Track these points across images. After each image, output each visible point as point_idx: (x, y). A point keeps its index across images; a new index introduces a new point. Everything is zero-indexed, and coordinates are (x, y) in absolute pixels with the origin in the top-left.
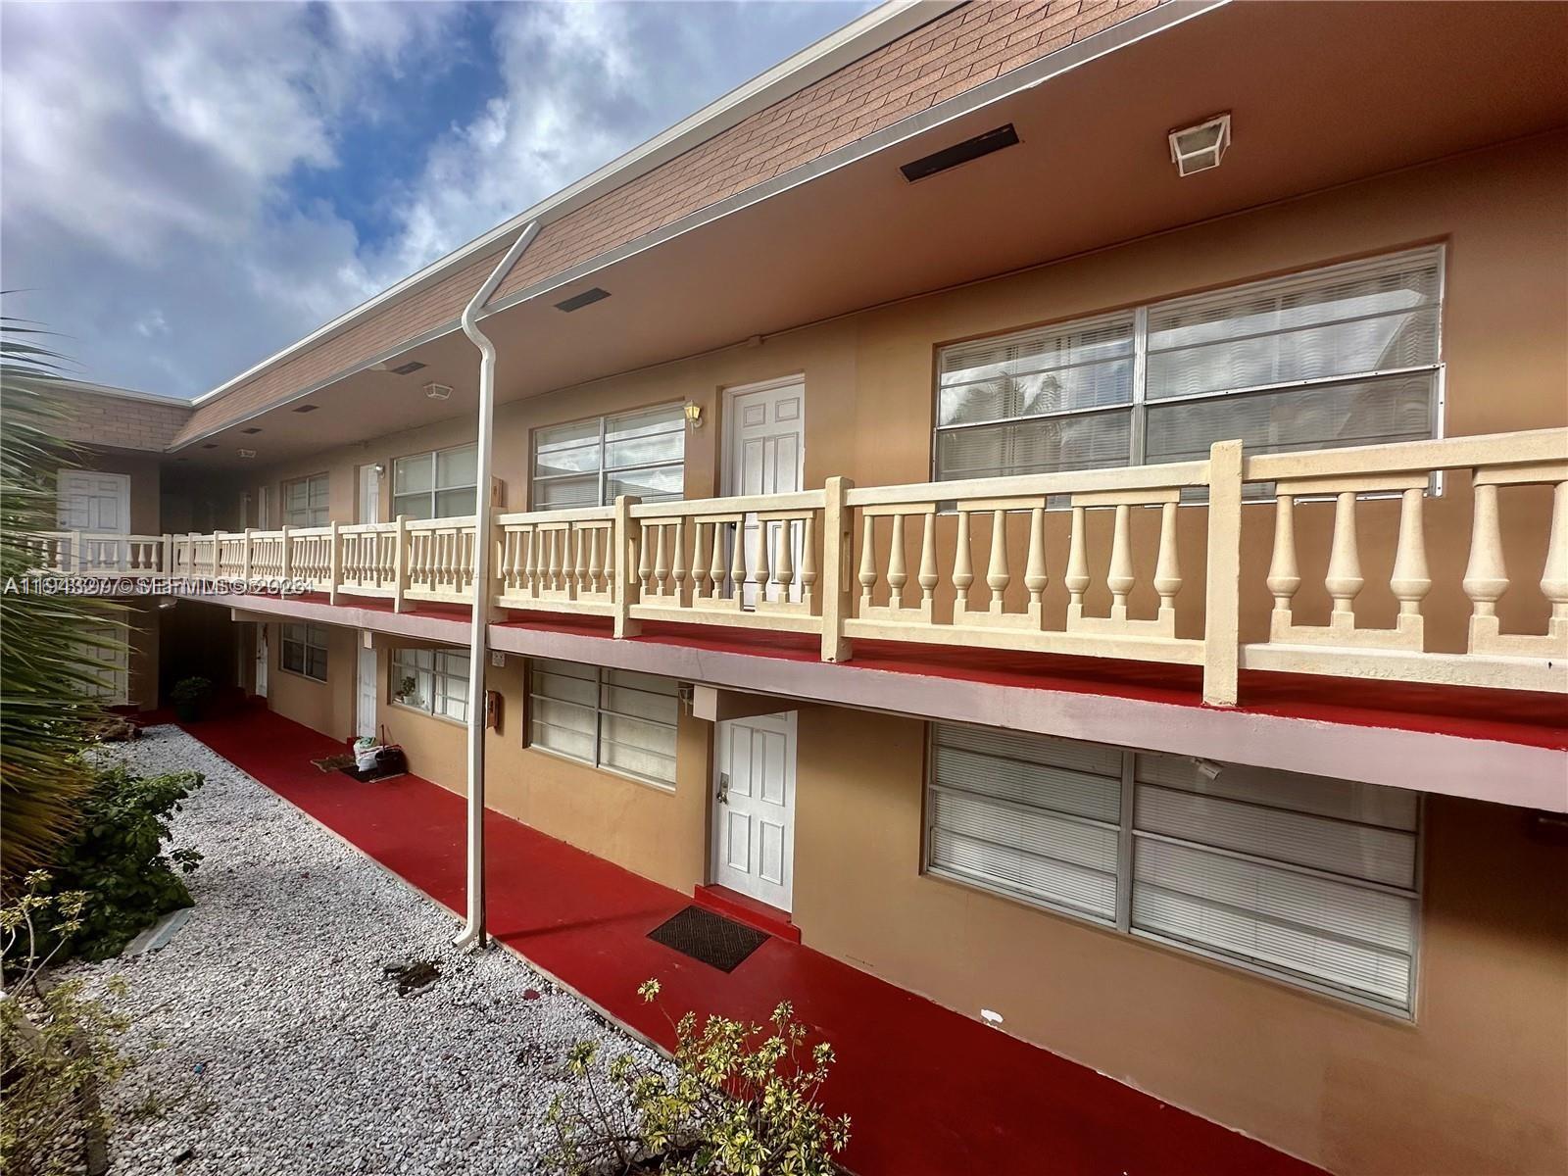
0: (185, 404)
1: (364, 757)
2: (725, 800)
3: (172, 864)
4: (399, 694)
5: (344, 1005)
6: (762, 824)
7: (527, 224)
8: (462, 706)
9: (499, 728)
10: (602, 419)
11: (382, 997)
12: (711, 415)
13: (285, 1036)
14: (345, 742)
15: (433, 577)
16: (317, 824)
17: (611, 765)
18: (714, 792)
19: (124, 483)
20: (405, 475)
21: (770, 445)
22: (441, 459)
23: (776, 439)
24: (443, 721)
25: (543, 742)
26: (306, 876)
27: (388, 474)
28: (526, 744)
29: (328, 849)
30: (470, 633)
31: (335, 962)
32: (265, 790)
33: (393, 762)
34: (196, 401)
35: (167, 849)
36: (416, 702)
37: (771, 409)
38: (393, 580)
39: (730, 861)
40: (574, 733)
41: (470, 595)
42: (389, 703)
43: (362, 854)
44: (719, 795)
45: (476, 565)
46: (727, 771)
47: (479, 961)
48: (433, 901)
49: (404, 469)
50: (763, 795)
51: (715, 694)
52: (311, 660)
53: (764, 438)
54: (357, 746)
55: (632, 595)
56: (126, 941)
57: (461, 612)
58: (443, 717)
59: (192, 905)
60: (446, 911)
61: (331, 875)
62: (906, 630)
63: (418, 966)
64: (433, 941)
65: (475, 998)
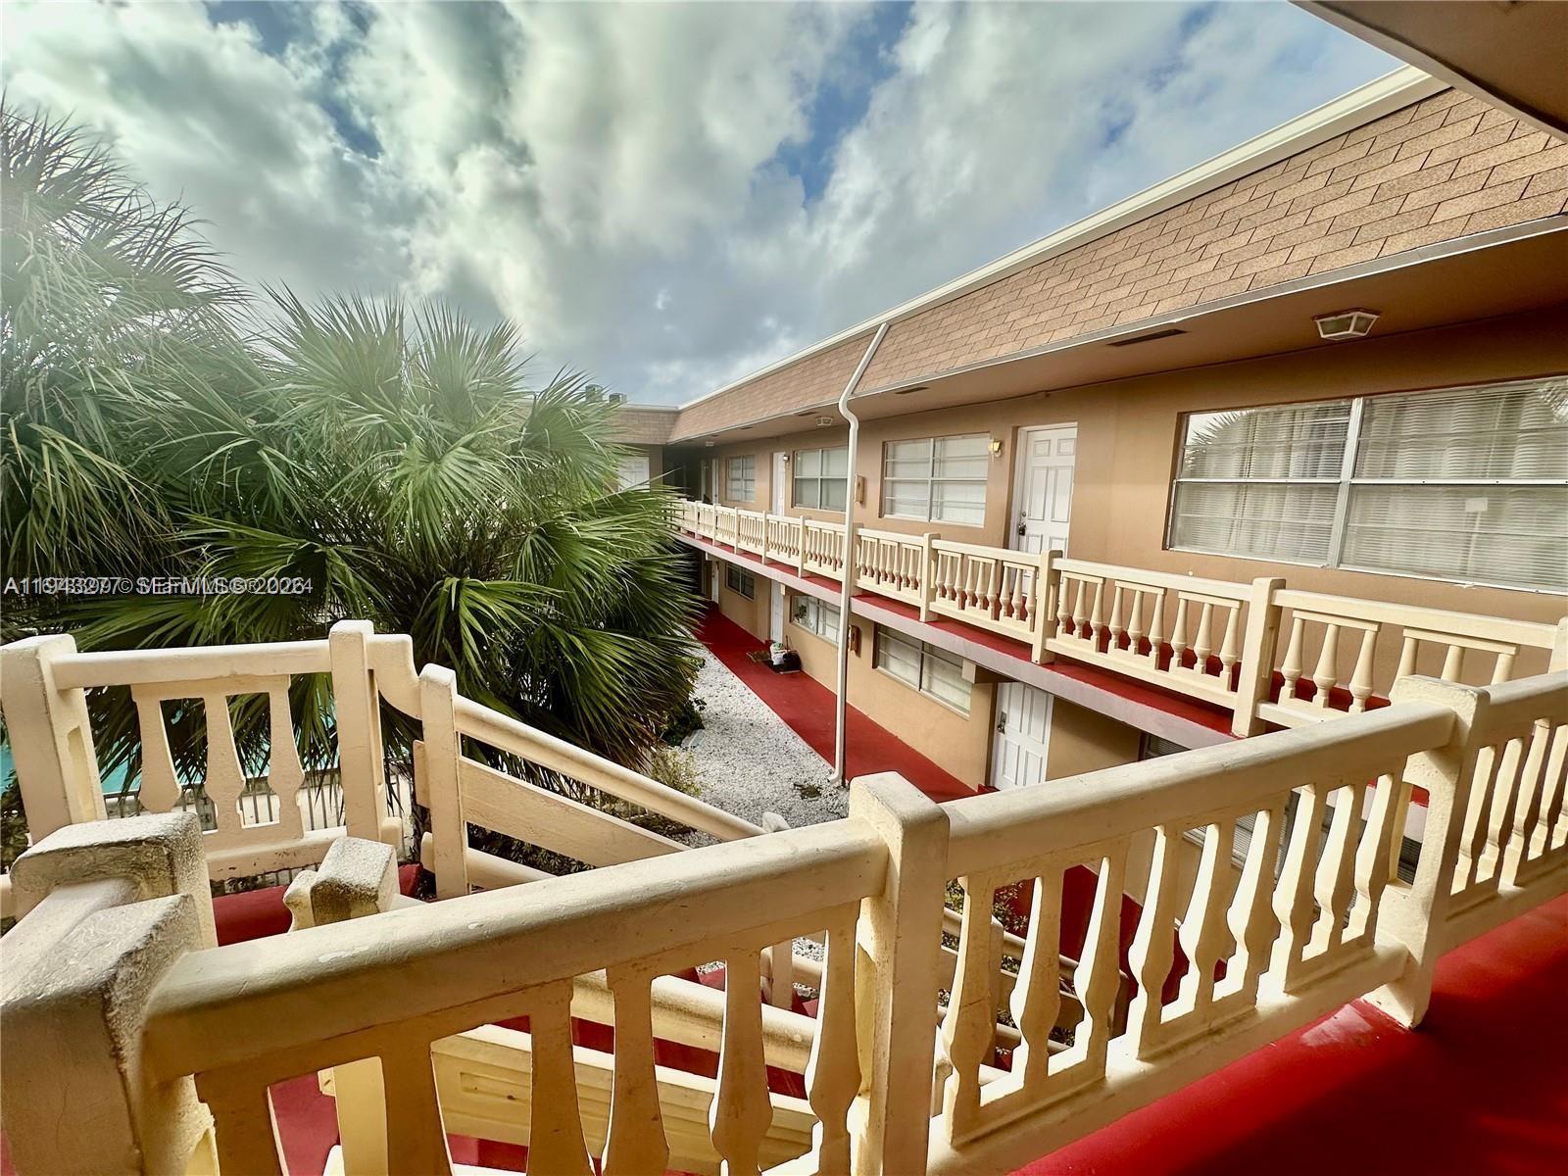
0: (674, 409)
1: (777, 657)
2: (1003, 731)
3: (695, 704)
4: (797, 616)
5: (776, 795)
6: (1027, 753)
7: (880, 325)
8: (835, 633)
9: (858, 652)
10: (932, 440)
11: (793, 796)
12: (1007, 448)
13: (753, 801)
14: (764, 642)
15: (820, 559)
16: (754, 695)
17: (930, 691)
18: (996, 724)
19: (645, 461)
20: (802, 461)
21: (1052, 473)
22: (825, 453)
23: (1056, 469)
24: (822, 640)
25: (885, 666)
26: (752, 725)
27: (792, 460)
28: (875, 666)
29: (761, 712)
30: (839, 599)
31: (770, 774)
32: (725, 669)
33: (793, 662)
34: (681, 408)
35: (692, 697)
36: (806, 623)
37: (1054, 444)
38: (797, 555)
39: (1004, 773)
40: (907, 664)
41: (841, 575)
42: (790, 621)
43: (779, 718)
44: (999, 726)
45: (844, 557)
46: (1006, 712)
47: (842, 793)
48: (817, 755)
49: (802, 457)
50: (1029, 732)
51: (975, 666)
52: (744, 583)
53: (1048, 468)
54: (772, 648)
55: (931, 597)
56: (682, 739)
57: (835, 585)
58: (822, 637)
59: (704, 728)
60: (824, 762)
61: (765, 727)
62: (1080, 653)
63: (811, 787)
64: (818, 776)
65: (837, 811)
